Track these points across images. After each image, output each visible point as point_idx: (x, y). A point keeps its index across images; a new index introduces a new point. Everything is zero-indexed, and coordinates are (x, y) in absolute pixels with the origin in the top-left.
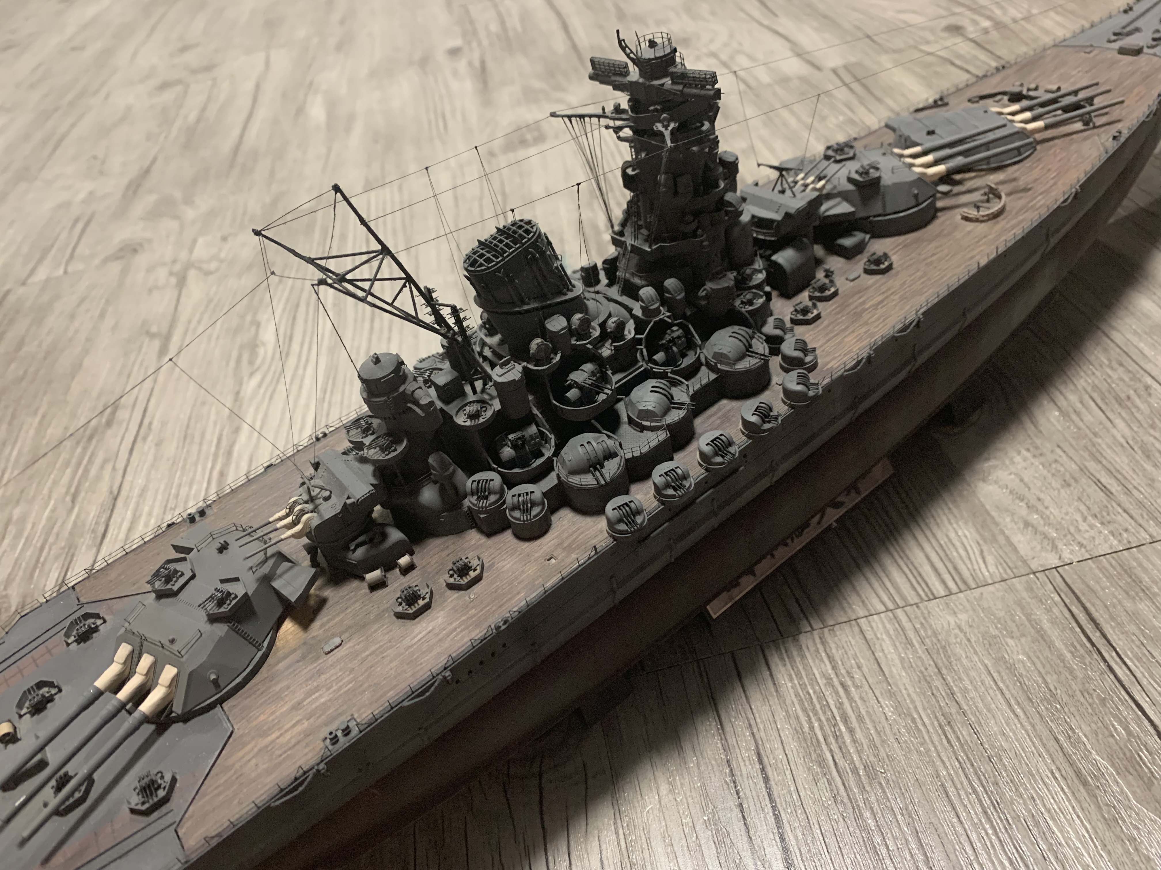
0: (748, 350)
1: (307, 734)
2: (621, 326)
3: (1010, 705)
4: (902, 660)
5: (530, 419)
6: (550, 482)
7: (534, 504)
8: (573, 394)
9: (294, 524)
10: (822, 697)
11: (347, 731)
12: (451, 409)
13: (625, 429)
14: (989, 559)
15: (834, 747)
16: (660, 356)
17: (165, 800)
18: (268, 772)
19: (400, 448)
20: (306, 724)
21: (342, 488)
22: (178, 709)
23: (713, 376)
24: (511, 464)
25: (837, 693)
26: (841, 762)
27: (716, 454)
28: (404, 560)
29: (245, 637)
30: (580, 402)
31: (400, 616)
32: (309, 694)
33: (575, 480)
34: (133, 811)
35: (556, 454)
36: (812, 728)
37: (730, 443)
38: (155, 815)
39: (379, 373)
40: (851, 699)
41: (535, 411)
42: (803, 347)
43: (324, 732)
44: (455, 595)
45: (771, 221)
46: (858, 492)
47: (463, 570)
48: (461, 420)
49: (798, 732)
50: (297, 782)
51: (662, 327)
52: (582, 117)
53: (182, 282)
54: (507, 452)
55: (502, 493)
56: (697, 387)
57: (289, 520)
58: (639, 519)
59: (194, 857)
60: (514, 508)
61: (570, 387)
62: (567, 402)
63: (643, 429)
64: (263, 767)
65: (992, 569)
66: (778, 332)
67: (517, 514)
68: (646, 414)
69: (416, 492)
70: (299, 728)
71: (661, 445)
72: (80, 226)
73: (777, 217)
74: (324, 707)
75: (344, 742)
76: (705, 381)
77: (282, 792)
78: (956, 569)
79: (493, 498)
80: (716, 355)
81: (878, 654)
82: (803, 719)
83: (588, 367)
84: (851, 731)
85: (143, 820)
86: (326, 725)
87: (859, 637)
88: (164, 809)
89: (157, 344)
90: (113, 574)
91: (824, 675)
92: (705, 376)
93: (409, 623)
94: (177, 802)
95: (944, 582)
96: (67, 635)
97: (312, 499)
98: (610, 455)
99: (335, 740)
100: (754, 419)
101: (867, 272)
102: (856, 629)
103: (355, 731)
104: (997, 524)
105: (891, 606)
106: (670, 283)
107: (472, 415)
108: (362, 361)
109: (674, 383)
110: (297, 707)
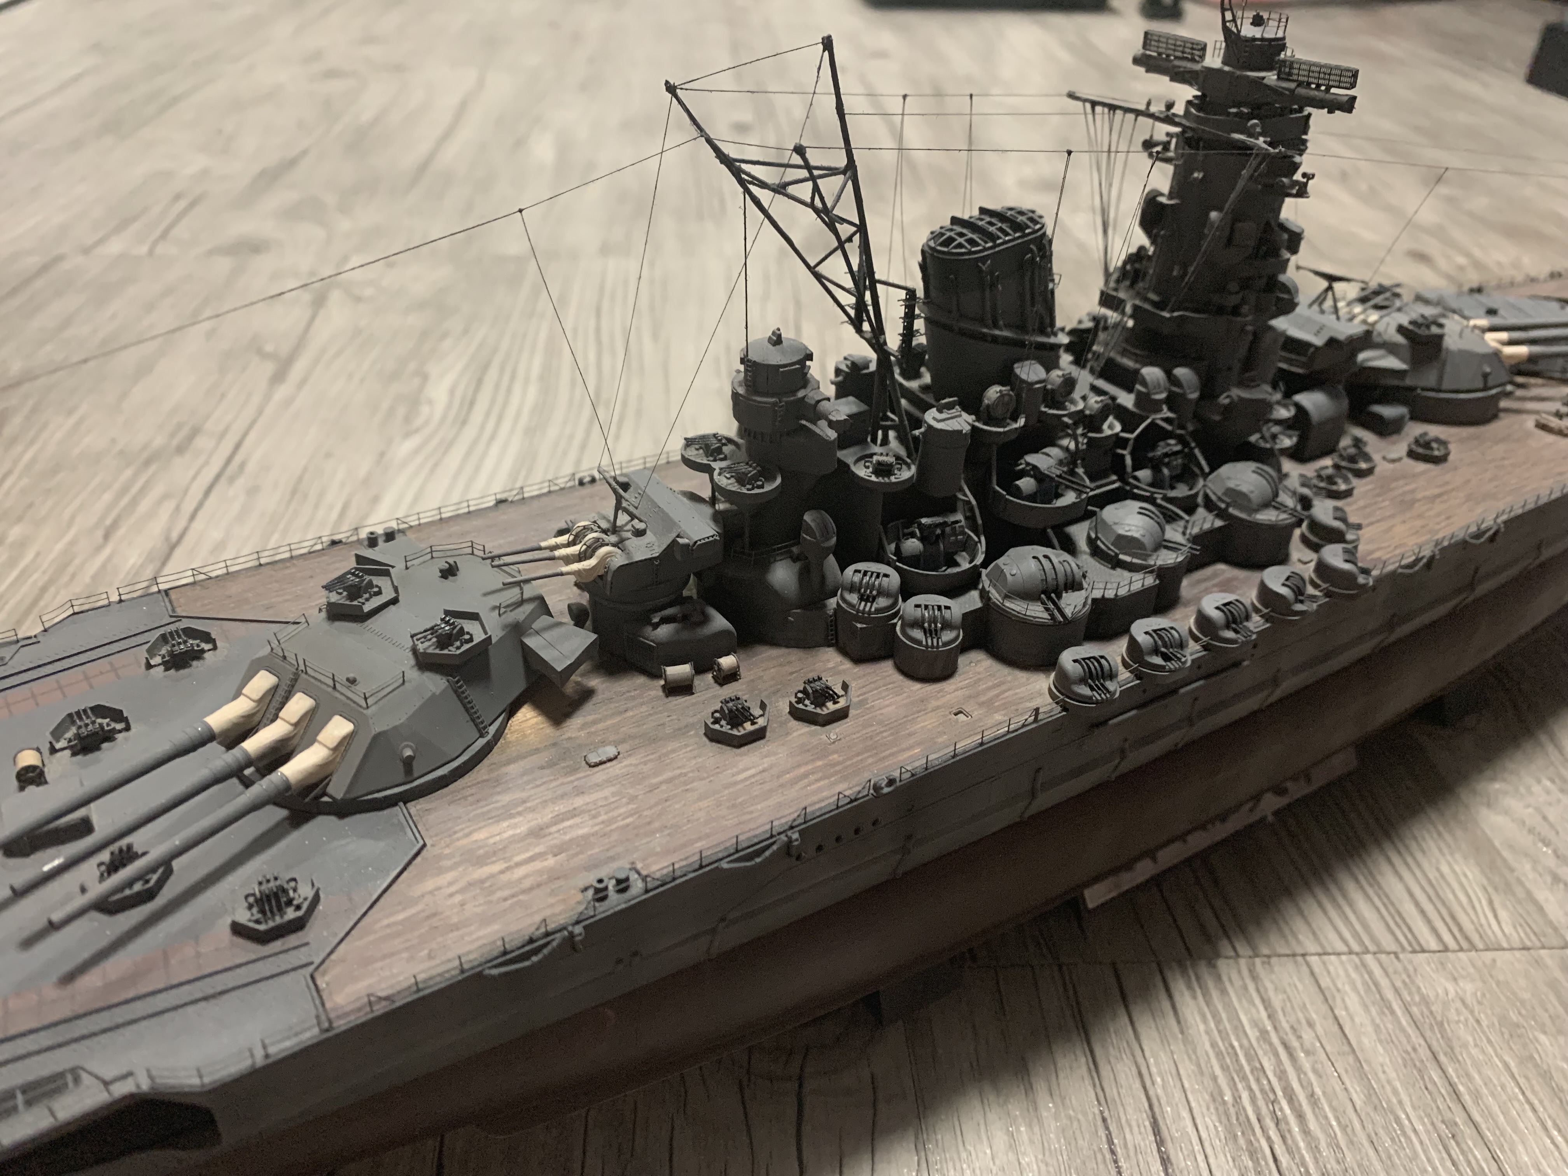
0: (1273, 500)
1: (554, 876)
2: (1106, 411)
3: (1546, 1129)
4: (1377, 1028)
6: (972, 601)
8: (1026, 484)
9: (581, 557)
10: (1251, 1056)
11: (623, 885)
12: (848, 456)
13: (1083, 555)
14: (1503, 914)
15: (1273, 1133)
16: (1144, 475)
17: (298, 925)
18: (485, 920)
19: (768, 487)
20: (551, 861)
21: (667, 521)
22: (337, 789)
23: (1219, 522)
24: (914, 560)
25: (1276, 1055)
26: (1284, 1159)
27: (1227, 626)
28: (727, 661)
29: (467, 707)
30: (1032, 498)
31: (714, 737)
32: (559, 819)
33: (1016, 606)
34: (238, 930)
35: (985, 564)
36: (1237, 1099)
37: (1248, 616)
38: (277, 945)
39: (775, 357)
40: (1299, 1069)
41: (967, 495)
42: (1343, 518)
43: (591, 878)
44: (802, 730)
45: (1307, 345)
46: (1308, 779)
47: (824, 695)
48: (862, 472)
49: (1216, 1097)
50: (532, 945)
51: (1155, 434)
52: (1113, 108)
53: (319, 302)
54: (914, 546)
55: (898, 600)
56: (1197, 529)
57: (575, 550)
59: (341, 1025)
60: (913, 624)
61: (1022, 474)
62: (1017, 492)
63: (1116, 564)
64: (471, 909)
65: (1508, 929)
67: (916, 633)
68: (1128, 543)
69: (765, 566)
70: (537, 865)
71: (1144, 592)
72: (182, 205)
73: (1317, 340)
74: (584, 842)
75: (615, 902)
76: (1206, 526)
77: (506, 956)
78: (1453, 917)
79: (882, 602)
80: (1230, 492)
81: (1341, 1013)
82: (1222, 1081)
83: (1055, 452)
84: (1300, 1117)
85: (254, 949)
86: (588, 868)
87: (1308, 980)
88: (293, 940)
89: (270, 367)
90: (234, 588)
91: (1255, 1023)
92: (1205, 519)
93: (729, 752)
94: (320, 935)
95: (1434, 931)
96: (151, 652)
97: (614, 529)
98: (1069, 585)
99: (601, 895)
101: (1411, 454)
102: (1305, 968)
103: (637, 886)
104: (1512, 870)
105: (1356, 948)
106: (1181, 372)
107: (883, 470)
108: (761, 333)
109: (1171, 518)
110: (537, 833)
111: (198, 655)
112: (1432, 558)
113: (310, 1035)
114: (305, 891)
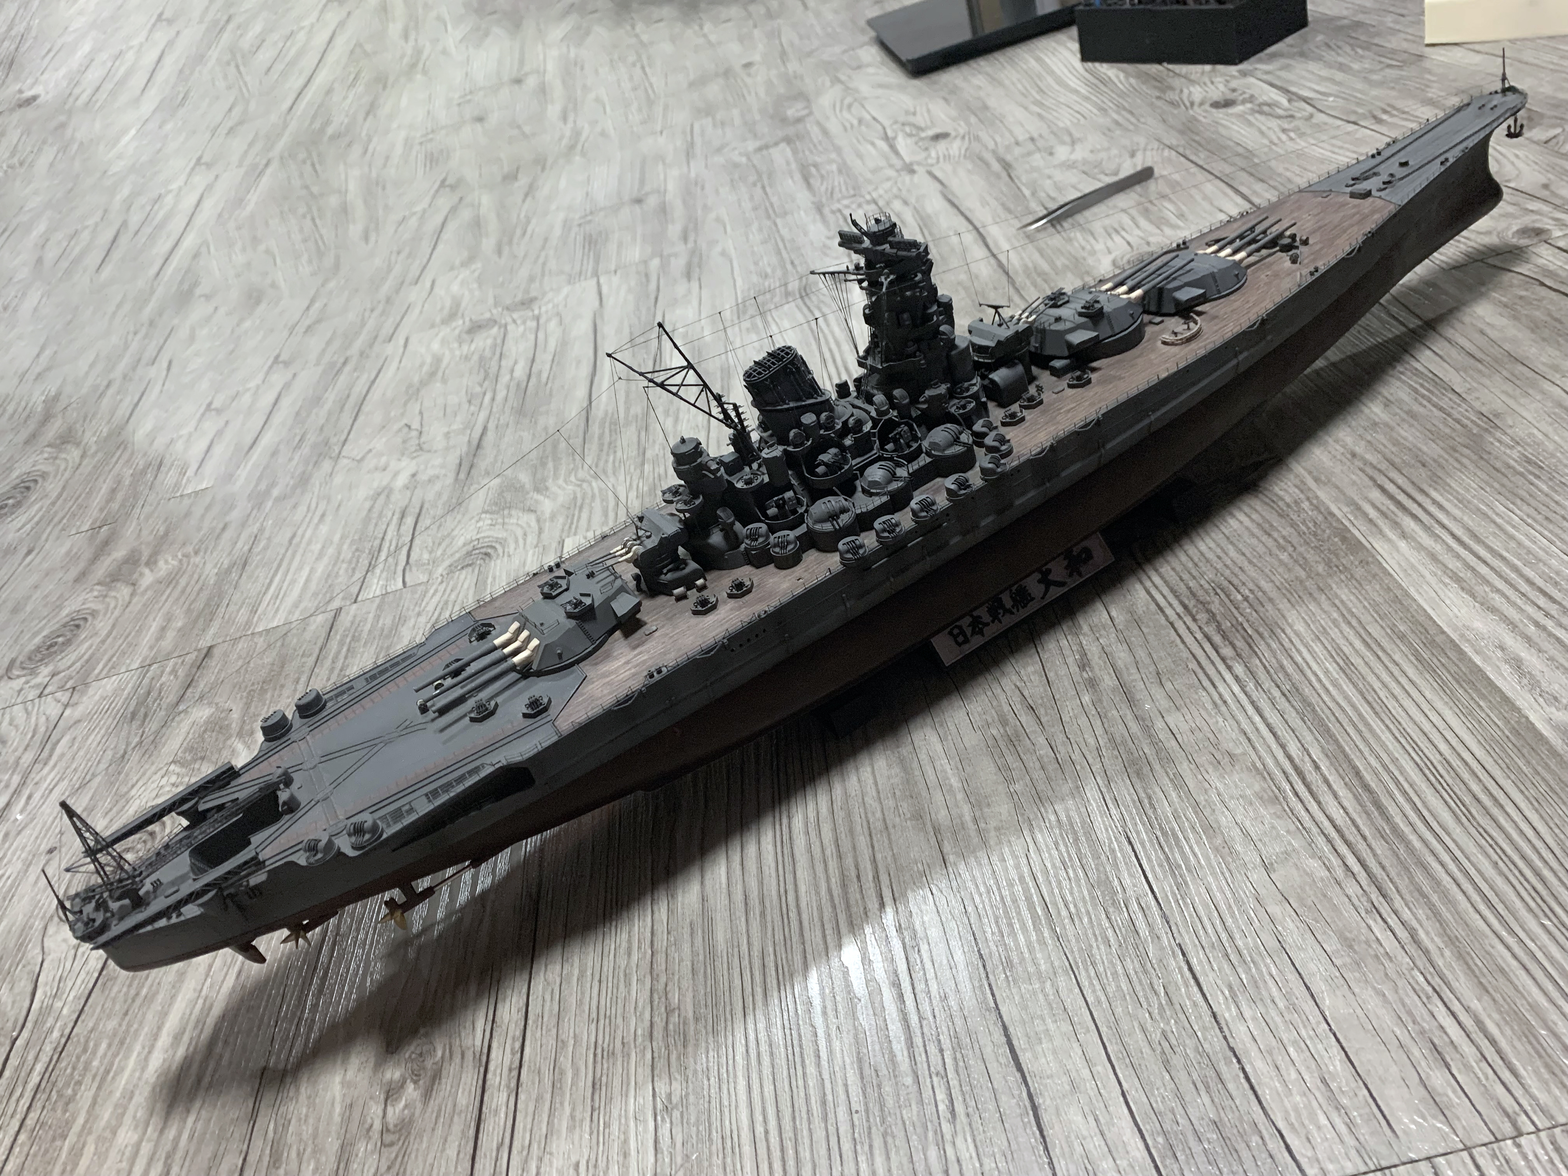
0: (956, 441)
1: (634, 675)
2: (859, 423)
5: (790, 487)
6: (802, 529)
7: (789, 543)
8: (821, 470)
9: (627, 553)
11: (659, 671)
12: (733, 479)
13: (859, 494)
16: (890, 446)
17: (545, 709)
18: (610, 693)
19: (697, 502)
20: (632, 670)
21: (659, 529)
23: (928, 460)
24: (775, 518)
27: (922, 510)
28: (700, 582)
30: (825, 474)
31: (696, 613)
32: (635, 656)
33: (818, 527)
34: (525, 716)
35: (807, 510)
37: (933, 503)
38: (539, 717)
39: (684, 449)
41: (793, 482)
42: (1003, 440)
43: (648, 672)
44: (733, 601)
45: (987, 347)
47: (739, 586)
48: (740, 485)
50: (628, 698)
51: (891, 425)
52: (832, 273)
54: (772, 511)
55: (768, 537)
56: (916, 467)
57: (624, 550)
58: (861, 551)
59: (565, 734)
60: (775, 546)
61: (819, 465)
62: (817, 475)
63: (871, 495)
64: (605, 692)
66: (984, 430)
67: (777, 550)
68: (874, 484)
69: (708, 535)
70: (627, 673)
71: (882, 505)
73: (992, 344)
74: (644, 662)
76: (922, 463)
77: (619, 703)
79: (761, 540)
80: (933, 445)
83: (833, 451)
85: (531, 721)
86: (646, 669)
88: (544, 714)
90: (497, 604)
92: (923, 460)
93: (701, 616)
94: (553, 712)
96: (470, 636)
97: (639, 538)
98: (844, 511)
99: (652, 676)
100: (953, 487)
101: (1070, 386)
103: (664, 671)
106: (897, 392)
107: (748, 482)
108: (674, 441)
109: (899, 465)
110: (627, 663)
111: (489, 633)
112: (1052, 446)
113: (555, 738)
114: (545, 700)
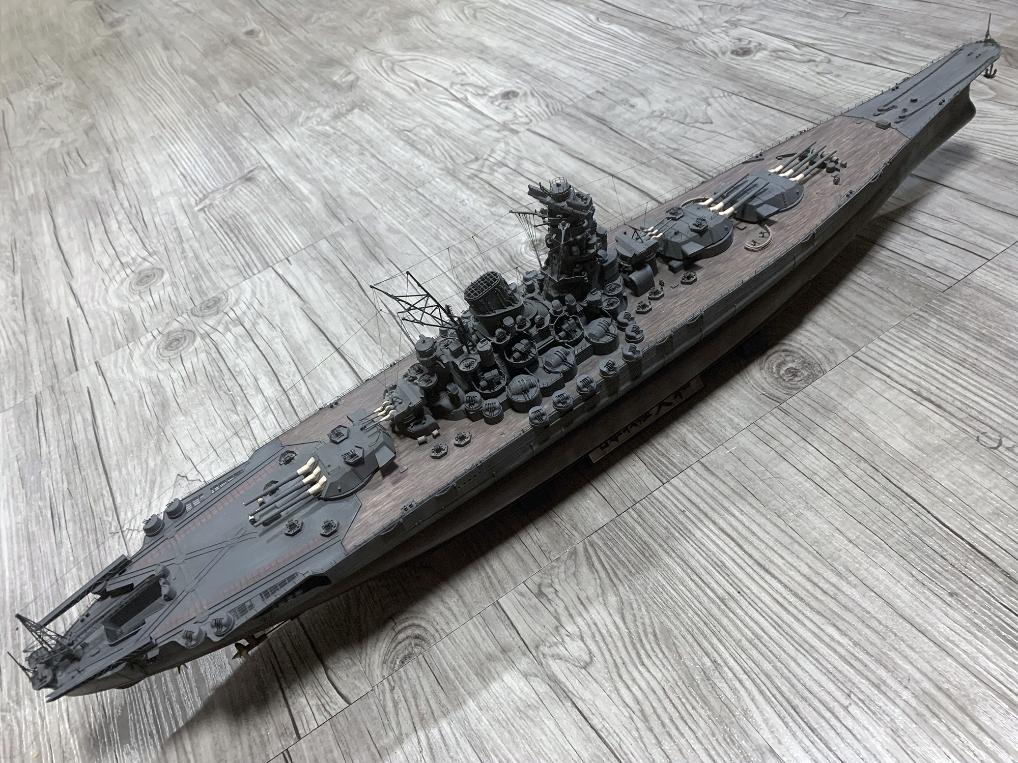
0: (607, 332)
1: (394, 507)
5: (496, 366)
6: (503, 398)
7: (495, 409)
8: (516, 355)
9: (386, 414)
11: (411, 506)
12: (457, 362)
13: (541, 372)
16: (562, 334)
17: (335, 531)
18: (379, 521)
19: (434, 381)
20: (393, 503)
21: (407, 399)
23: (588, 345)
24: (485, 388)
27: (584, 386)
28: (435, 432)
29: (357, 475)
30: (519, 359)
31: (433, 457)
32: (394, 490)
33: (515, 398)
34: (322, 535)
35: (507, 384)
37: (592, 382)
38: (332, 537)
39: (424, 348)
41: (497, 362)
42: (637, 330)
43: (402, 506)
44: (458, 449)
47: (462, 438)
48: (462, 367)
50: (390, 526)
51: (563, 319)
52: (525, 213)
54: (483, 383)
55: (480, 402)
56: (580, 351)
57: (383, 412)
58: (544, 418)
59: (350, 553)
60: (487, 410)
61: (515, 351)
62: (514, 359)
63: (550, 372)
64: (376, 519)
66: (625, 321)
67: (487, 413)
68: (552, 365)
69: (439, 399)
70: (390, 504)
71: (557, 381)
73: (630, 255)
74: (400, 496)
75: (409, 511)
76: (584, 348)
77: (385, 530)
79: (476, 405)
80: (590, 335)
83: (525, 341)
85: (327, 539)
86: (403, 502)
88: (335, 535)
90: (296, 432)
92: (584, 345)
93: (438, 461)
94: (341, 533)
96: (280, 460)
97: (393, 403)
98: (532, 386)
99: (406, 510)
100: (605, 369)
101: (682, 283)
103: (414, 506)
106: (568, 298)
107: (467, 366)
109: (568, 350)
110: (389, 495)
111: (293, 458)
112: (670, 335)
113: (343, 557)
114: (336, 522)
